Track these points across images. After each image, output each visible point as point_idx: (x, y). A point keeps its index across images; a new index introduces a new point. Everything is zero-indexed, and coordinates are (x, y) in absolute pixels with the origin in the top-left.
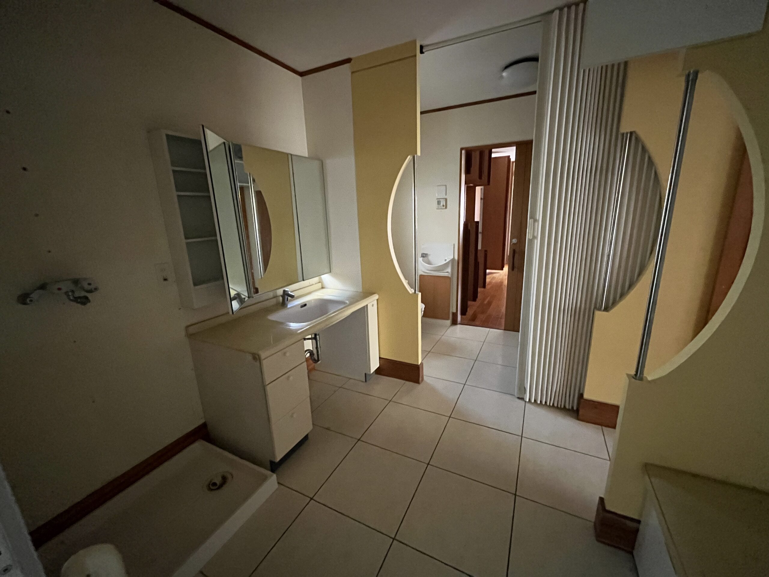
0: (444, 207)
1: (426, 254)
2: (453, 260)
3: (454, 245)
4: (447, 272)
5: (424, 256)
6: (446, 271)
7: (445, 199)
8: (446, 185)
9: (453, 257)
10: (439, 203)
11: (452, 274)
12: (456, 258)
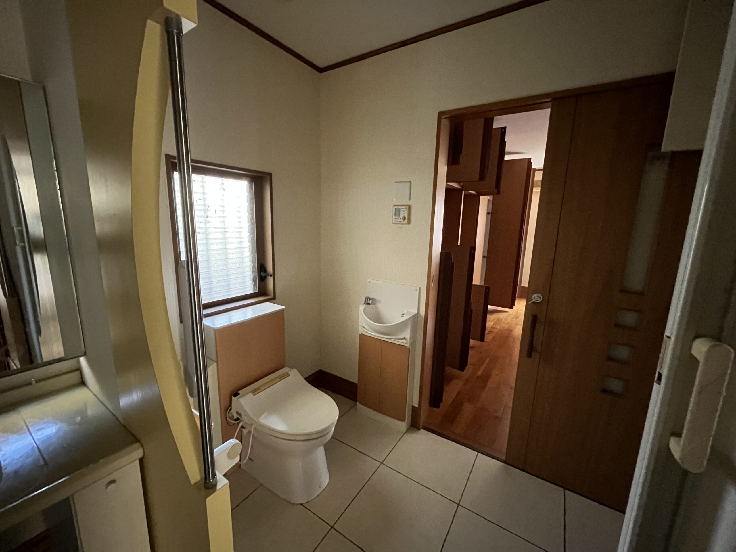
0: (406, 221)
1: (374, 300)
2: (416, 317)
3: (420, 289)
4: (404, 338)
5: (368, 301)
6: (402, 337)
7: (407, 207)
8: (410, 182)
9: (416, 312)
10: (397, 213)
11: (413, 342)
12: (423, 313)
